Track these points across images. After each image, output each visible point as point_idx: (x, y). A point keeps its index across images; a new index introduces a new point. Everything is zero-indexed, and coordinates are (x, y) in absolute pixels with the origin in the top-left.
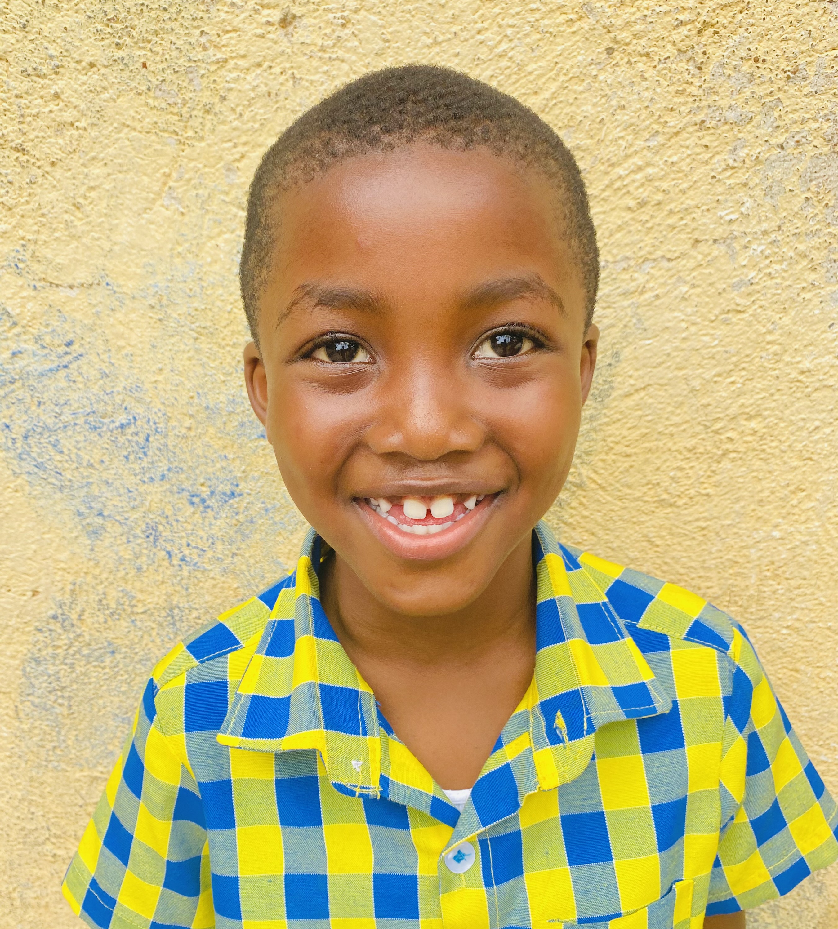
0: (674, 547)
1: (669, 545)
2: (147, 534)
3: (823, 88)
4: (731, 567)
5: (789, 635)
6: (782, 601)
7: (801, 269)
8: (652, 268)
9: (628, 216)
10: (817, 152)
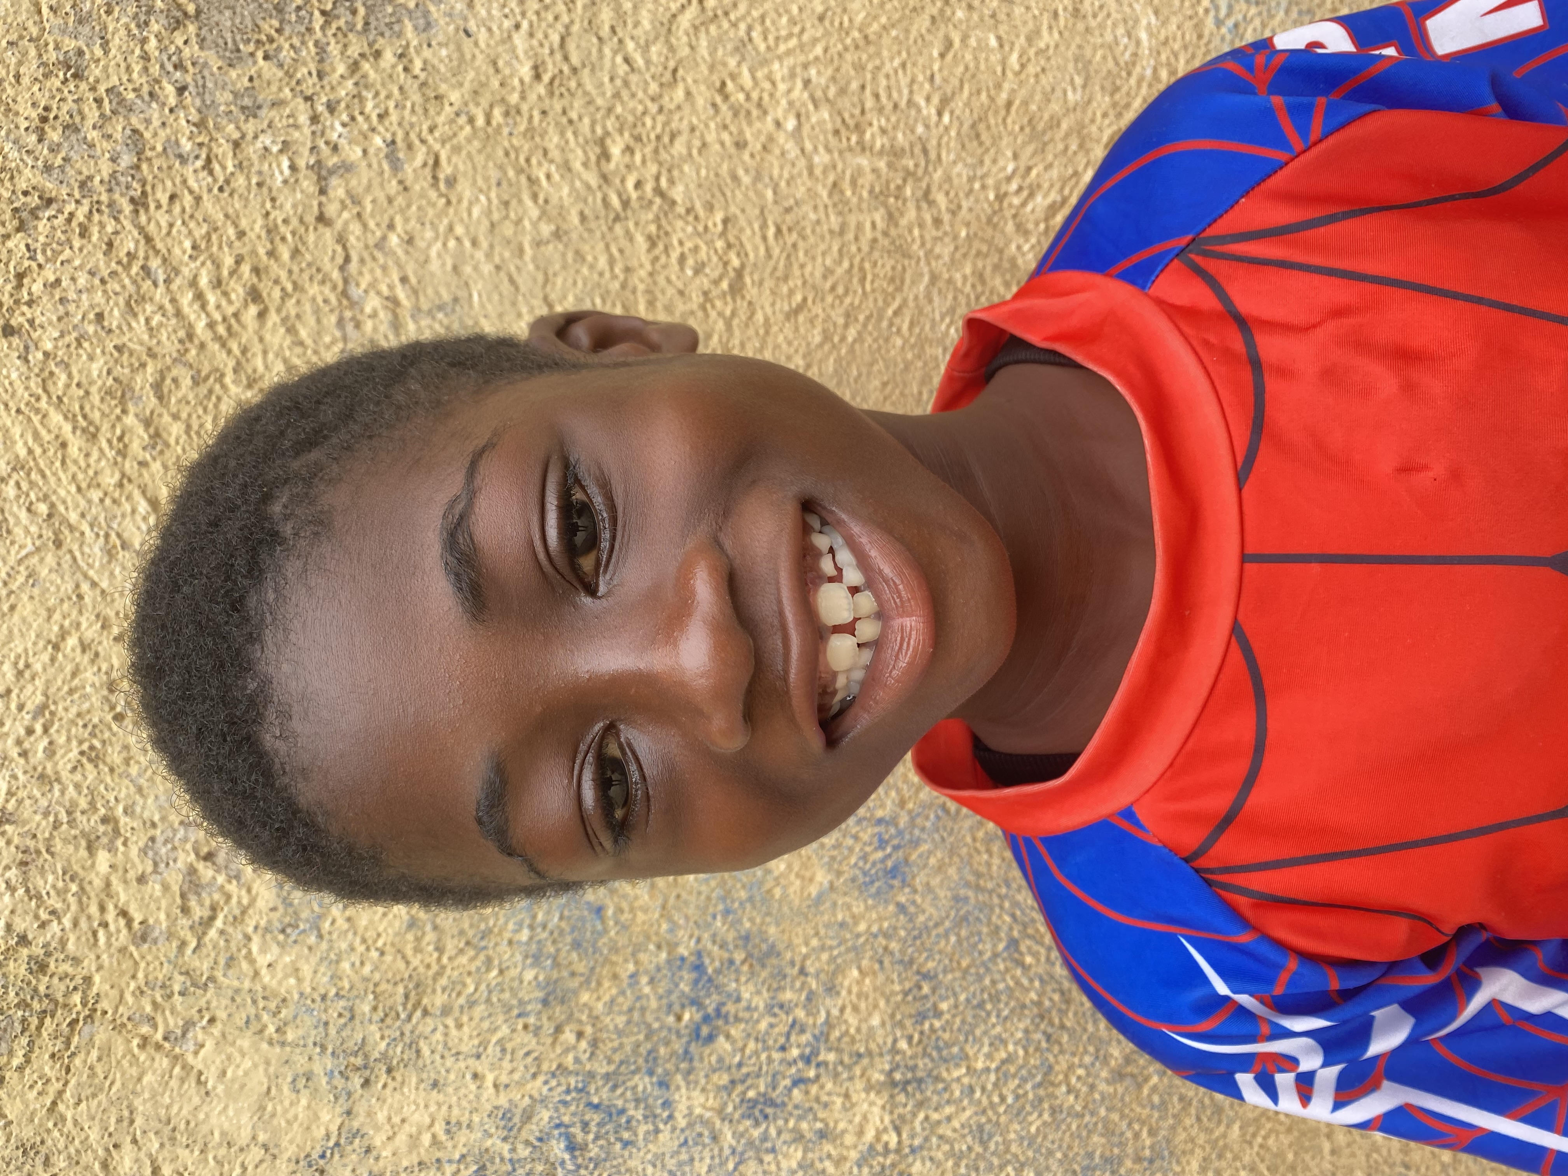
0: (807, 275)
1: (805, 283)
2: (761, 1119)
3: (97, 28)
4: (842, 192)
5: (952, 113)
6: (898, 121)
7: (376, 71)
8: (358, 285)
9: (273, 318)
10: (194, 40)
